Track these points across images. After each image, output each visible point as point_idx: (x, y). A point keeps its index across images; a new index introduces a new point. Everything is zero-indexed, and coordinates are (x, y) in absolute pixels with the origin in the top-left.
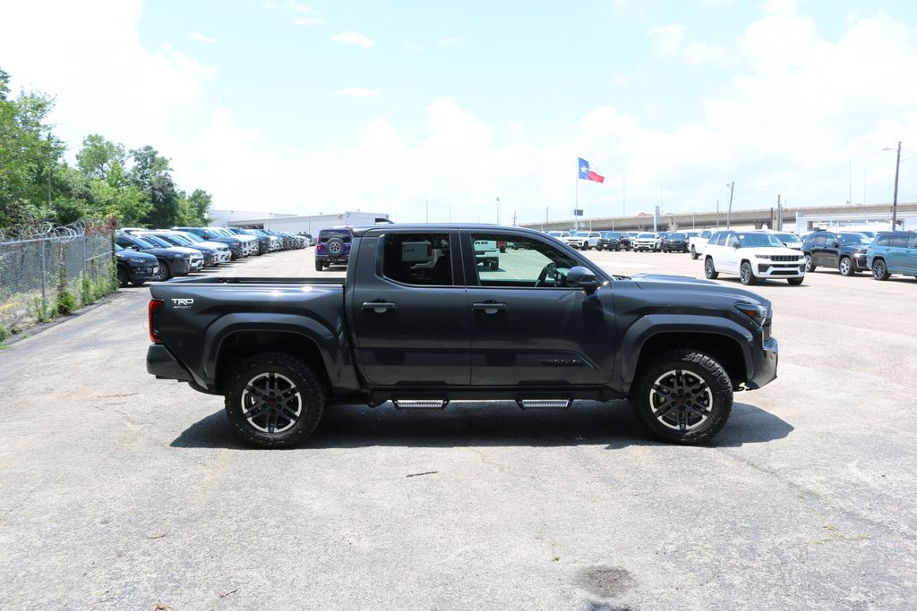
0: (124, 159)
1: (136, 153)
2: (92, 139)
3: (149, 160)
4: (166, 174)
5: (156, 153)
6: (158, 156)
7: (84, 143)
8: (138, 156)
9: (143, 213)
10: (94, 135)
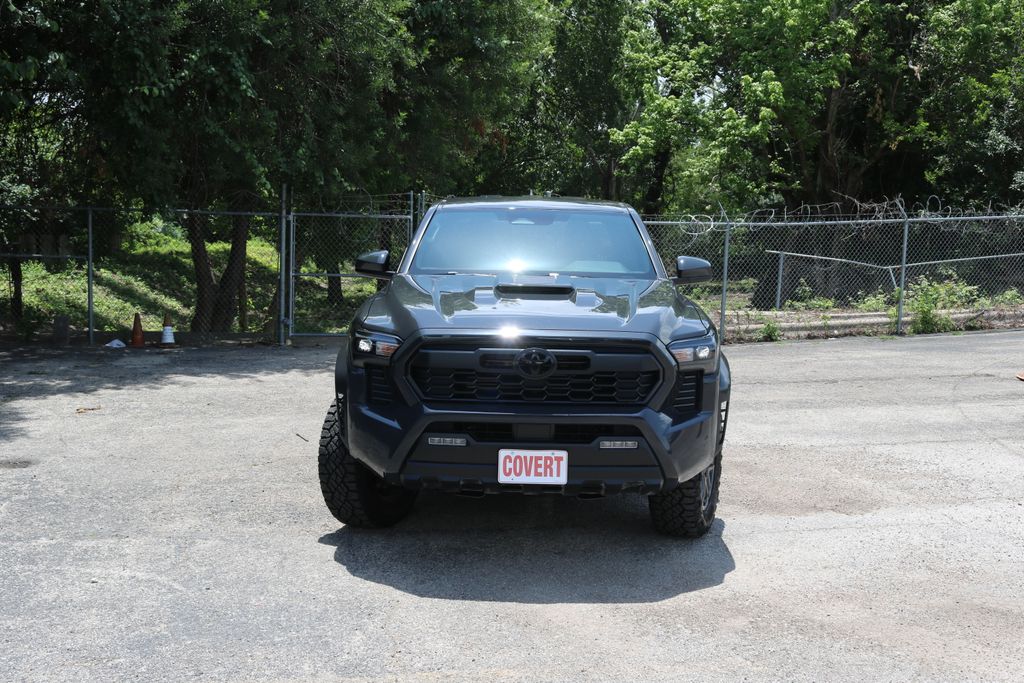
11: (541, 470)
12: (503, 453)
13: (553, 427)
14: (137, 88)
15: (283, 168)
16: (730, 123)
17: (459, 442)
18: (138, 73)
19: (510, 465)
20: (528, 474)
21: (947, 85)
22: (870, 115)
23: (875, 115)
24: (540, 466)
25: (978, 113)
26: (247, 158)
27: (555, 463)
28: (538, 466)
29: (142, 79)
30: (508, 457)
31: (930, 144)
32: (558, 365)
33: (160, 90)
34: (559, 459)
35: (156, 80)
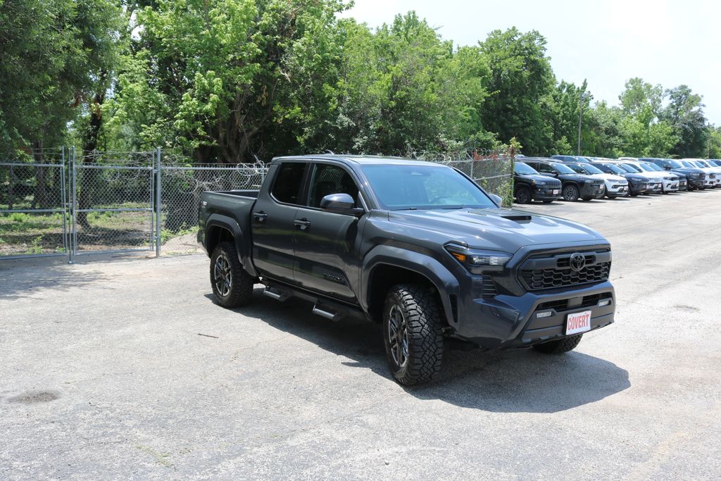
0: (661, 98)
1: (671, 92)
2: (632, 82)
3: (683, 97)
4: (699, 110)
5: (690, 91)
6: (692, 94)
7: (627, 86)
8: (673, 95)
9: (669, 145)
10: (634, 78)
11: (581, 324)
16: (188, 103)
19: (570, 323)
20: (577, 327)
21: (304, 86)
22: (258, 101)
23: (261, 102)
24: (580, 321)
25: (330, 104)
27: (586, 318)
30: (570, 319)
31: (300, 120)
34: (588, 315)
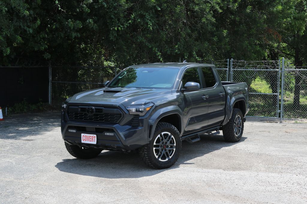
11: (91, 140)
12: (82, 135)
13: (94, 128)
14: (113, 28)
15: (169, 53)
17: (74, 131)
18: (114, 23)
19: (84, 138)
20: (88, 141)
24: (91, 139)
26: (153, 50)
27: (94, 138)
28: (90, 139)
29: (115, 25)
30: (83, 136)
32: (96, 111)
33: (121, 28)
34: (95, 137)
35: (120, 25)
